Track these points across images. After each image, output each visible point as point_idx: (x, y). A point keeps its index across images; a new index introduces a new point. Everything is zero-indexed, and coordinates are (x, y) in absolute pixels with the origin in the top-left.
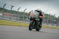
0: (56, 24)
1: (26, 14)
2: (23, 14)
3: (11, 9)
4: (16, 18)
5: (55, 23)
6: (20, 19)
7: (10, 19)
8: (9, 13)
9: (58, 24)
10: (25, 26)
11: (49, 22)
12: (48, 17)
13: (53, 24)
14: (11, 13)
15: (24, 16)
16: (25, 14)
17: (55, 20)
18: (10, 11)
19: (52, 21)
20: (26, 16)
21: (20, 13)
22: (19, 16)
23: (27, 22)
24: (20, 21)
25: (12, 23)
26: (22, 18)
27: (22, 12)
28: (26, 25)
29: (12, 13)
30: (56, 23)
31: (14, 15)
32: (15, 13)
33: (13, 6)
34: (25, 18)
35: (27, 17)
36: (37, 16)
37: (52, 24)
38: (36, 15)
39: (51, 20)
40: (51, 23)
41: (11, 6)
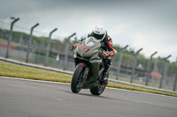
0: (145, 78)
1: (57, 43)
2: (46, 45)
3: (12, 28)
4: (24, 54)
5: (140, 73)
6: (36, 58)
7: (7, 57)
8: (4, 38)
9: (151, 77)
10: (48, 78)
11: (123, 69)
12: (122, 55)
13: (134, 76)
14: (10, 39)
15: (48, 48)
16: (52, 44)
17: (140, 66)
18: (7, 32)
19: (131, 69)
20: (54, 51)
21: (38, 40)
22: (34, 50)
23: (57, 67)
24: (36, 63)
25: (10, 70)
26: (43, 54)
27: (44, 38)
28: (53, 78)
29: (13, 40)
30: (143, 76)
31: (19, 45)
32: (21, 40)
33: (18, 19)
34: (52, 55)
35: (59, 52)
36: (96, 51)
37: (130, 77)
38: (92, 47)
39: (129, 66)
40: (130, 74)
41: (12, 18)
